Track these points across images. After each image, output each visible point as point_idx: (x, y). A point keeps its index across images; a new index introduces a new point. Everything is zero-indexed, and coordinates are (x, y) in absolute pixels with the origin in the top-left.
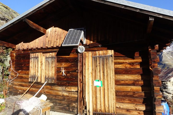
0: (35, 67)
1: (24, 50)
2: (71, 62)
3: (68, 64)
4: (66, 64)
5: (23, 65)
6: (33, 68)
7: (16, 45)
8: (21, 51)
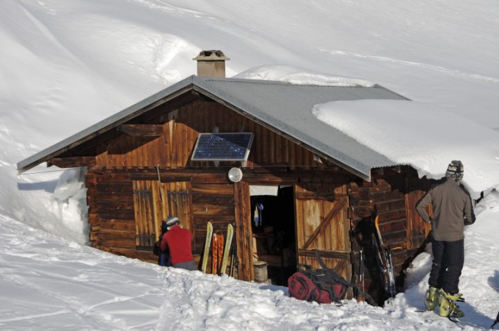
0: (147, 213)
1: (115, 170)
2: (220, 205)
3: (217, 208)
4: (212, 208)
5: (118, 208)
6: (143, 215)
7: (97, 157)
8: (110, 171)
